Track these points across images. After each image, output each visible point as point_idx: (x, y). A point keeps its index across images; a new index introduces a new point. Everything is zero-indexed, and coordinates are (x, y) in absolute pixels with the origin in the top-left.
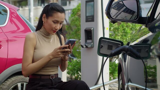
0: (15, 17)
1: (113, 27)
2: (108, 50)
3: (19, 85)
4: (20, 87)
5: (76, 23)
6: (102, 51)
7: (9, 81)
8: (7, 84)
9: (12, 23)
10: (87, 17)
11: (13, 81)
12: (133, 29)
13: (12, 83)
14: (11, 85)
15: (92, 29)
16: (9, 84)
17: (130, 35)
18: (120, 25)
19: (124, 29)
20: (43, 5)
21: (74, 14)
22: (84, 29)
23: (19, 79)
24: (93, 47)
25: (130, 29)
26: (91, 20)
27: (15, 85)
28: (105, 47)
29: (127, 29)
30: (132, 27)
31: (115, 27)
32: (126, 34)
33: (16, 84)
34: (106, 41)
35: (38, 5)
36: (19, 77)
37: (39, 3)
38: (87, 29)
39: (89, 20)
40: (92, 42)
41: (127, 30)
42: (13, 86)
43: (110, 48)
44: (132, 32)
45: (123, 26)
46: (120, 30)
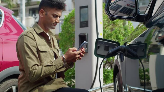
0: (9, 21)
1: (106, 33)
2: (105, 51)
3: (14, 88)
4: (15, 90)
5: (69, 29)
6: (99, 52)
7: (4, 84)
8: (1, 87)
9: (6, 28)
10: (81, 23)
11: (7, 84)
12: (125, 36)
13: (7, 86)
14: (5, 88)
15: (86, 34)
16: (4, 87)
17: (123, 42)
18: (113, 31)
19: (117, 35)
20: (34, 15)
21: (67, 21)
22: (79, 34)
23: (14, 82)
24: (88, 52)
25: (122, 35)
26: (85, 25)
27: (9, 88)
28: (102, 48)
29: (120, 35)
30: (125, 33)
31: (108, 33)
32: (119, 40)
33: (11, 87)
34: (103, 42)
35: (29, 16)
36: (14, 80)
37: (29, 13)
38: (81, 34)
39: (83, 25)
40: (86, 48)
41: (120, 37)
42: (7, 89)
43: (107, 48)
44: (125, 38)
45: (116, 32)
46: (113, 36)
